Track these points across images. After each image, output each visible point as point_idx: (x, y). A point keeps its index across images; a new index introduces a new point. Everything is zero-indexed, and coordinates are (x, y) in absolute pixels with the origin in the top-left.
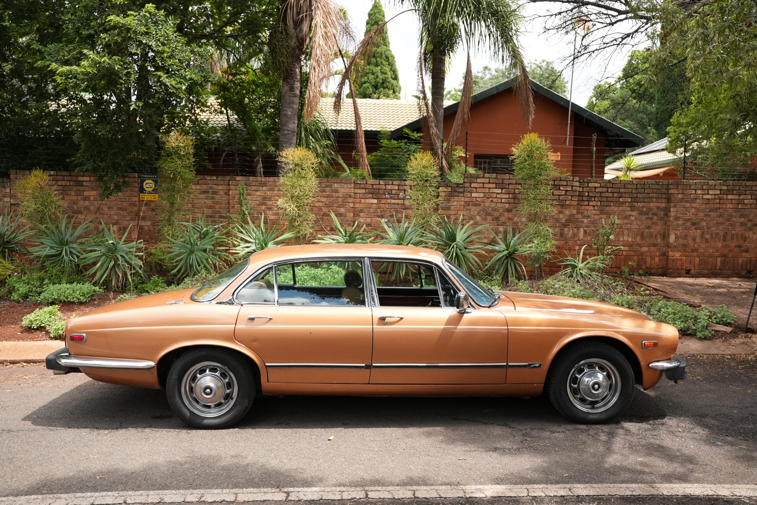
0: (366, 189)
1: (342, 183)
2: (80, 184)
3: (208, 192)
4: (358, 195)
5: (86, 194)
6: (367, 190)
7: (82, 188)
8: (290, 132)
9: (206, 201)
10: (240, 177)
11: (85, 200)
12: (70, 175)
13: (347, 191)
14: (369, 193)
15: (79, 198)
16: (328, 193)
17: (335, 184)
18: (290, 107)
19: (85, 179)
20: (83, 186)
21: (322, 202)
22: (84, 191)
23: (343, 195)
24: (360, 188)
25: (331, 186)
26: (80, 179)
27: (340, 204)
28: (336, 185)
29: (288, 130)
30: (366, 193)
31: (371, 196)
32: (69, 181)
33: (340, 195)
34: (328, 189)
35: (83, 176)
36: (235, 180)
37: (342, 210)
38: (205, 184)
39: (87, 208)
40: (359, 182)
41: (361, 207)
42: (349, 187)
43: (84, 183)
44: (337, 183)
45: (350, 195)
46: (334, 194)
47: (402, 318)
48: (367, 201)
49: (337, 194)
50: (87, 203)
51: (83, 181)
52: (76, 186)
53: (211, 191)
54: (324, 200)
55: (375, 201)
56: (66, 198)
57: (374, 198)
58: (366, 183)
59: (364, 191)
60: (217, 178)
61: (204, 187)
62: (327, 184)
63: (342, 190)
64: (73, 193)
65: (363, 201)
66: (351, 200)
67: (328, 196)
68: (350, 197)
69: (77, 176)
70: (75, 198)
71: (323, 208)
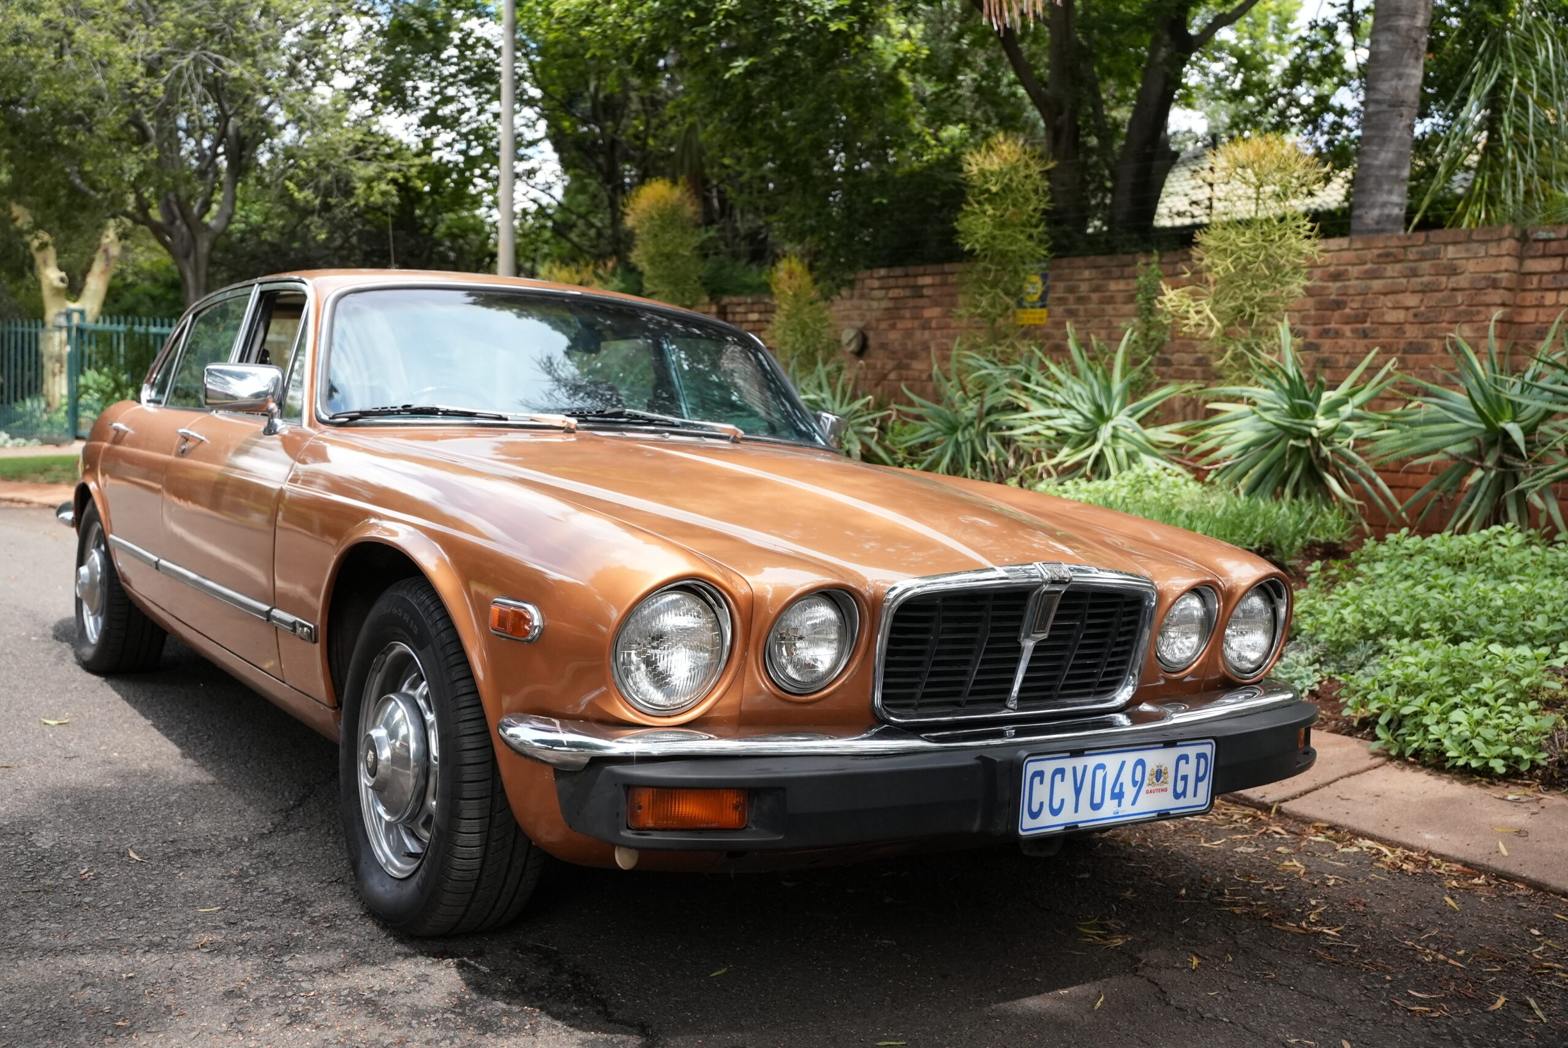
1: (1469, 240)
2: (917, 292)
4: (1535, 280)
5: (927, 313)
7: (921, 302)
8: (1384, 107)
11: (924, 328)
12: (906, 276)
13: (1486, 266)
15: (916, 323)
16: (1425, 279)
17: (1450, 248)
19: (928, 280)
20: (922, 296)
21: (1407, 309)
22: (923, 308)
23: (1473, 281)
24: (1544, 256)
25: (1435, 256)
26: (920, 281)
27: (1459, 314)
28: (1451, 252)
32: (904, 287)
33: (1463, 281)
34: (1426, 265)
35: (924, 275)
40: (1542, 235)
42: (1498, 252)
43: (926, 292)
44: (1455, 243)
45: (1495, 280)
46: (1444, 279)
49: (1453, 279)
50: (927, 334)
51: (923, 287)
52: (913, 297)
54: (1411, 300)
56: (897, 326)
59: (1560, 264)
62: (1426, 248)
63: (1471, 266)
64: (907, 314)
65: (1550, 298)
66: (1496, 296)
67: (1424, 291)
68: (1494, 284)
69: (916, 276)
70: (908, 324)
71: (1407, 327)
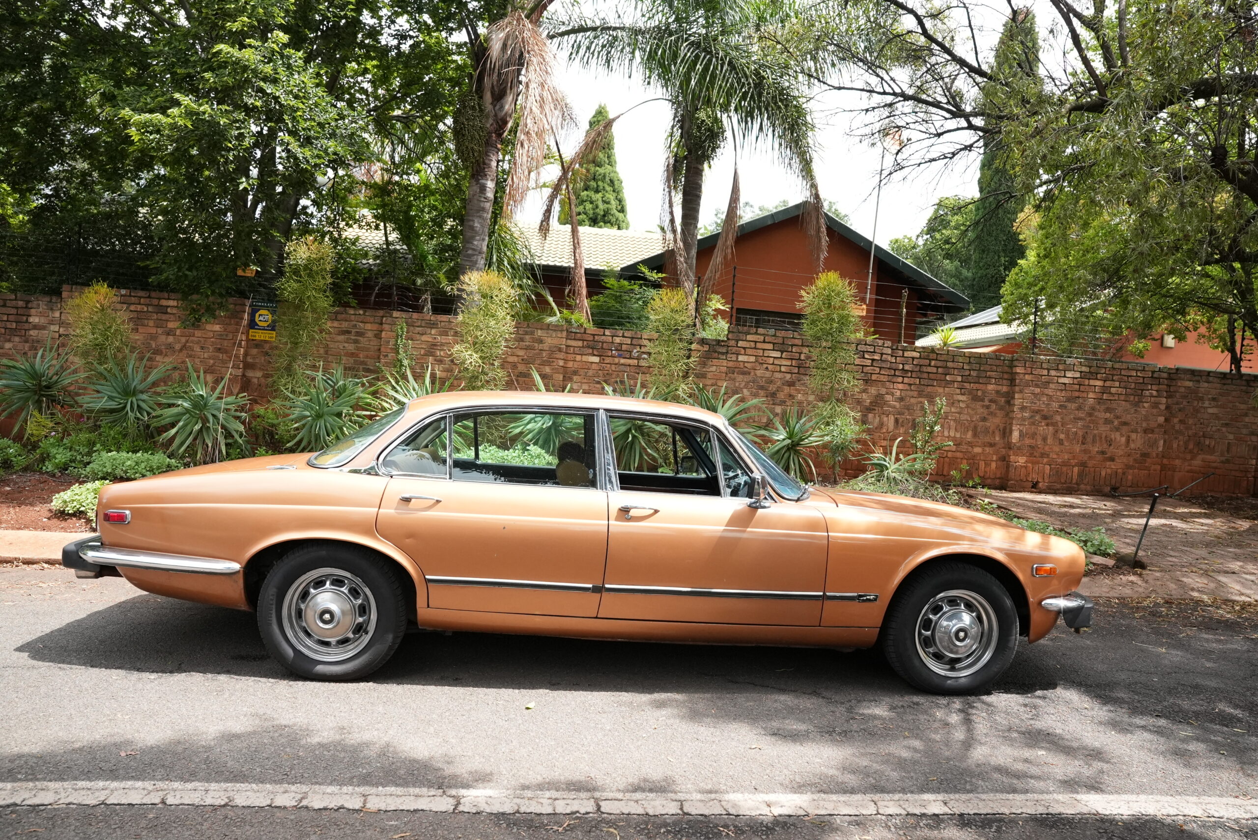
0: (583, 340)
1: (548, 329)
2: (163, 310)
3: (349, 332)
4: (572, 349)
5: (171, 325)
6: (585, 343)
7: (164, 317)
8: (477, 253)
9: (346, 345)
10: (399, 313)
11: (168, 334)
12: (149, 297)
13: (555, 342)
14: (588, 347)
15: (160, 331)
16: (527, 343)
17: (539, 331)
18: (480, 217)
19: (172, 303)
20: (167, 313)
21: (518, 356)
22: (167, 321)
23: (550, 347)
24: (575, 339)
25: (532, 333)
26: (164, 303)
27: (544, 361)
29: (474, 250)
30: (583, 347)
31: (590, 351)
32: (147, 305)
33: (546, 346)
34: (527, 337)
35: (169, 299)
36: (391, 316)
37: (547, 370)
38: (346, 321)
39: (170, 347)
40: (574, 330)
41: (576, 366)
42: (559, 335)
43: (169, 310)
44: (541, 329)
45: (560, 348)
46: (536, 345)
47: (656, 511)
48: (585, 358)
49: (541, 345)
50: (171, 339)
51: (168, 307)
52: (157, 313)
53: (354, 331)
54: (521, 353)
55: (596, 359)
56: (140, 330)
57: (595, 355)
58: (585, 333)
59: (580, 343)
60: (365, 312)
61: (345, 325)
62: (527, 329)
63: (549, 340)
64: (151, 323)
65: (578, 358)
66: (561, 355)
67: (527, 348)
68: (560, 350)
69: (159, 299)
70: (154, 331)
71: (519, 365)
